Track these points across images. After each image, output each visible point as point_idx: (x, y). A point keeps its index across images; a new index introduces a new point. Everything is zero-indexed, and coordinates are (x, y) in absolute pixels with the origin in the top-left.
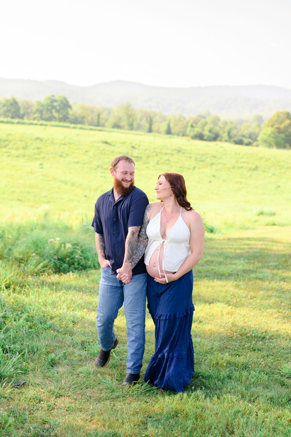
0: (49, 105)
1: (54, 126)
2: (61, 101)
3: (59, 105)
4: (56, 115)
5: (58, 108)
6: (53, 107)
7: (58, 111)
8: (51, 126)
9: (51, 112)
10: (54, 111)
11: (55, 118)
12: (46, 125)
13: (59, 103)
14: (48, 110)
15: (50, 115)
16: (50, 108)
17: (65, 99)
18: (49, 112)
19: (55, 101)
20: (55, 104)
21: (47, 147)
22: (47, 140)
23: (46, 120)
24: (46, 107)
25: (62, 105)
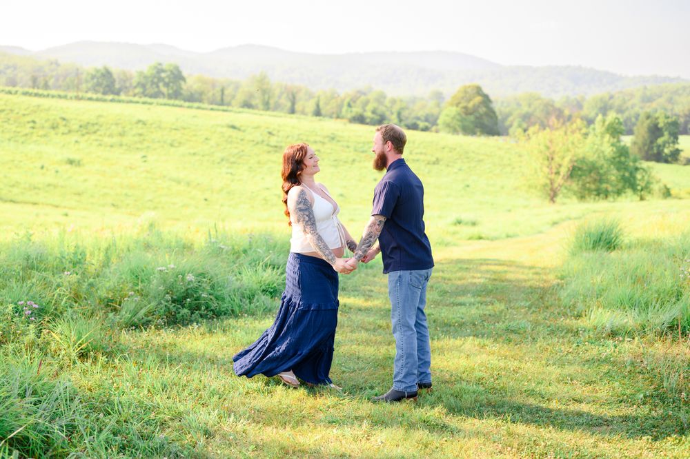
0: (155, 77)
1: (161, 105)
2: (171, 71)
3: (168, 77)
4: (164, 90)
5: (167, 80)
6: (160, 79)
7: (167, 85)
8: (158, 104)
9: (158, 87)
10: (161, 85)
11: (163, 94)
12: (151, 104)
13: (169, 73)
14: (153, 83)
15: (156, 90)
16: (156, 80)
17: (177, 68)
18: (154, 86)
19: (163, 71)
20: (163, 75)
21: (152, 132)
22: (151, 124)
23: (151, 96)
24: (150, 79)
25: (172, 76)
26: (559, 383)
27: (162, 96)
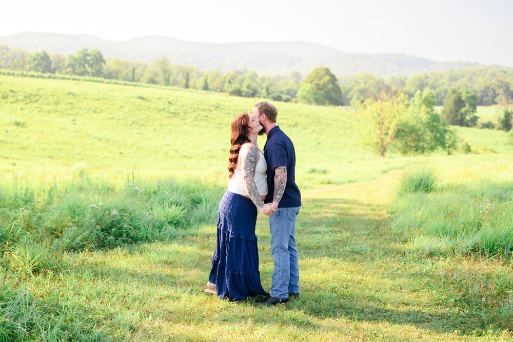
0: (82, 60)
1: (87, 81)
2: (95, 56)
3: (92, 59)
4: (89, 69)
5: (91, 62)
6: (87, 62)
7: (91, 66)
8: (84, 80)
9: (84, 67)
10: (87, 65)
11: (88, 73)
12: (79, 80)
13: (93, 57)
14: (80, 64)
15: (83, 69)
16: (82, 62)
17: (99, 53)
18: (82, 67)
19: (88, 55)
20: (88, 58)
21: (80, 102)
22: (79, 96)
23: (79, 75)
24: (79, 61)
25: (95, 59)
26: (391, 291)
27: (87, 74)
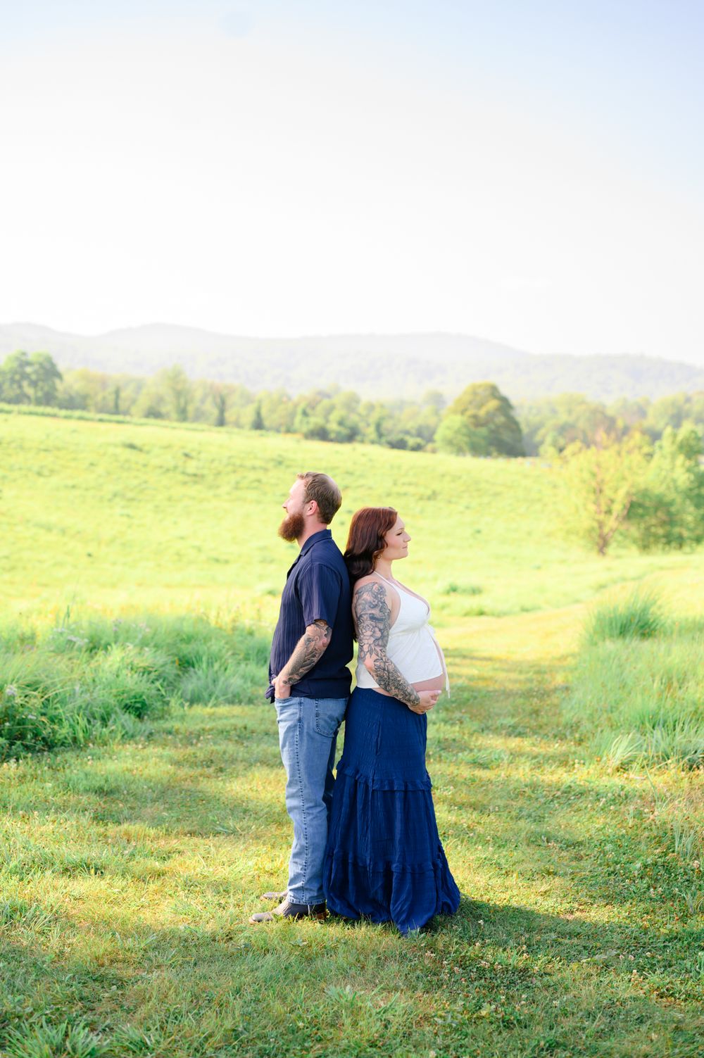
0: (16, 373)
1: (25, 413)
2: (41, 365)
3: (36, 372)
4: (30, 391)
5: (34, 377)
6: (25, 376)
7: (34, 384)
8: (20, 413)
9: (20, 387)
10: (25, 384)
11: (28, 398)
12: (9, 412)
13: (36, 367)
14: (13, 381)
15: (18, 391)
16: (17, 377)
17: (49, 360)
18: (15, 386)
19: (28, 364)
20: (29, 370)
21: (10, 455)
22: (9, 443)
23: (9, 402)
24: (9, 376)
25: (41, 371)
27: (26, 400)
